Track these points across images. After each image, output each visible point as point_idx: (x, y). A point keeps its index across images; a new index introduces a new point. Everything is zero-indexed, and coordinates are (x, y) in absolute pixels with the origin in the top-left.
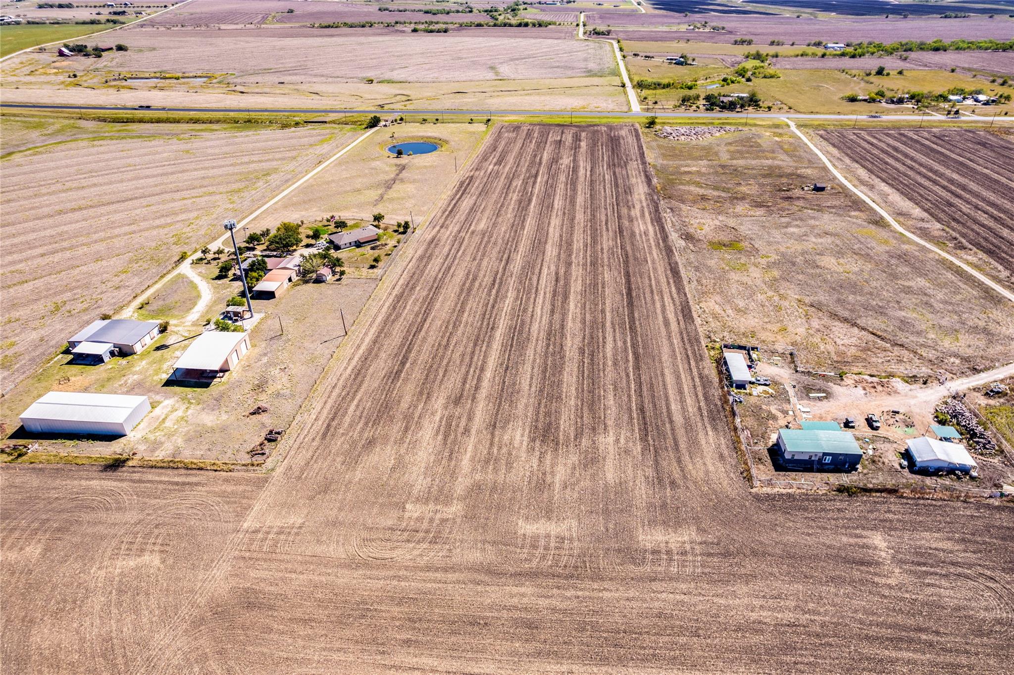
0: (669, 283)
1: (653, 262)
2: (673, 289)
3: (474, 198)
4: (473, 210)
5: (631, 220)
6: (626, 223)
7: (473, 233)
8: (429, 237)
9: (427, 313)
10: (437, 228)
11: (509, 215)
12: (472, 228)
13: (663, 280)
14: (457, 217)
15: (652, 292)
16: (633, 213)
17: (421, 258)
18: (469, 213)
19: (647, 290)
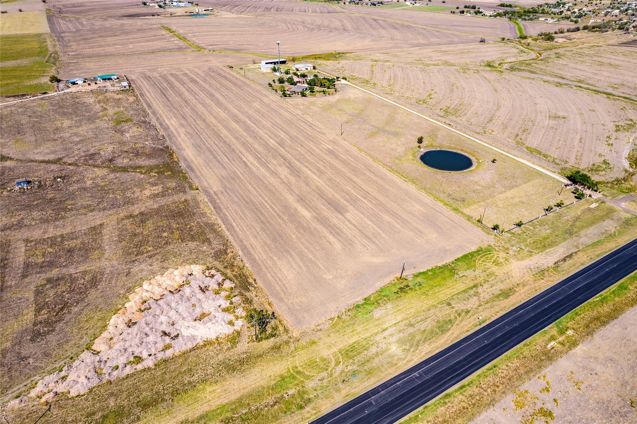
0: (151, 102)
1: (160, 107)
2: (148, 100)
5: (182, 125)
6: (184, 122)
13: (153, 102)
15: (156, 97)
16: (183, 130)
19: (158, 98)
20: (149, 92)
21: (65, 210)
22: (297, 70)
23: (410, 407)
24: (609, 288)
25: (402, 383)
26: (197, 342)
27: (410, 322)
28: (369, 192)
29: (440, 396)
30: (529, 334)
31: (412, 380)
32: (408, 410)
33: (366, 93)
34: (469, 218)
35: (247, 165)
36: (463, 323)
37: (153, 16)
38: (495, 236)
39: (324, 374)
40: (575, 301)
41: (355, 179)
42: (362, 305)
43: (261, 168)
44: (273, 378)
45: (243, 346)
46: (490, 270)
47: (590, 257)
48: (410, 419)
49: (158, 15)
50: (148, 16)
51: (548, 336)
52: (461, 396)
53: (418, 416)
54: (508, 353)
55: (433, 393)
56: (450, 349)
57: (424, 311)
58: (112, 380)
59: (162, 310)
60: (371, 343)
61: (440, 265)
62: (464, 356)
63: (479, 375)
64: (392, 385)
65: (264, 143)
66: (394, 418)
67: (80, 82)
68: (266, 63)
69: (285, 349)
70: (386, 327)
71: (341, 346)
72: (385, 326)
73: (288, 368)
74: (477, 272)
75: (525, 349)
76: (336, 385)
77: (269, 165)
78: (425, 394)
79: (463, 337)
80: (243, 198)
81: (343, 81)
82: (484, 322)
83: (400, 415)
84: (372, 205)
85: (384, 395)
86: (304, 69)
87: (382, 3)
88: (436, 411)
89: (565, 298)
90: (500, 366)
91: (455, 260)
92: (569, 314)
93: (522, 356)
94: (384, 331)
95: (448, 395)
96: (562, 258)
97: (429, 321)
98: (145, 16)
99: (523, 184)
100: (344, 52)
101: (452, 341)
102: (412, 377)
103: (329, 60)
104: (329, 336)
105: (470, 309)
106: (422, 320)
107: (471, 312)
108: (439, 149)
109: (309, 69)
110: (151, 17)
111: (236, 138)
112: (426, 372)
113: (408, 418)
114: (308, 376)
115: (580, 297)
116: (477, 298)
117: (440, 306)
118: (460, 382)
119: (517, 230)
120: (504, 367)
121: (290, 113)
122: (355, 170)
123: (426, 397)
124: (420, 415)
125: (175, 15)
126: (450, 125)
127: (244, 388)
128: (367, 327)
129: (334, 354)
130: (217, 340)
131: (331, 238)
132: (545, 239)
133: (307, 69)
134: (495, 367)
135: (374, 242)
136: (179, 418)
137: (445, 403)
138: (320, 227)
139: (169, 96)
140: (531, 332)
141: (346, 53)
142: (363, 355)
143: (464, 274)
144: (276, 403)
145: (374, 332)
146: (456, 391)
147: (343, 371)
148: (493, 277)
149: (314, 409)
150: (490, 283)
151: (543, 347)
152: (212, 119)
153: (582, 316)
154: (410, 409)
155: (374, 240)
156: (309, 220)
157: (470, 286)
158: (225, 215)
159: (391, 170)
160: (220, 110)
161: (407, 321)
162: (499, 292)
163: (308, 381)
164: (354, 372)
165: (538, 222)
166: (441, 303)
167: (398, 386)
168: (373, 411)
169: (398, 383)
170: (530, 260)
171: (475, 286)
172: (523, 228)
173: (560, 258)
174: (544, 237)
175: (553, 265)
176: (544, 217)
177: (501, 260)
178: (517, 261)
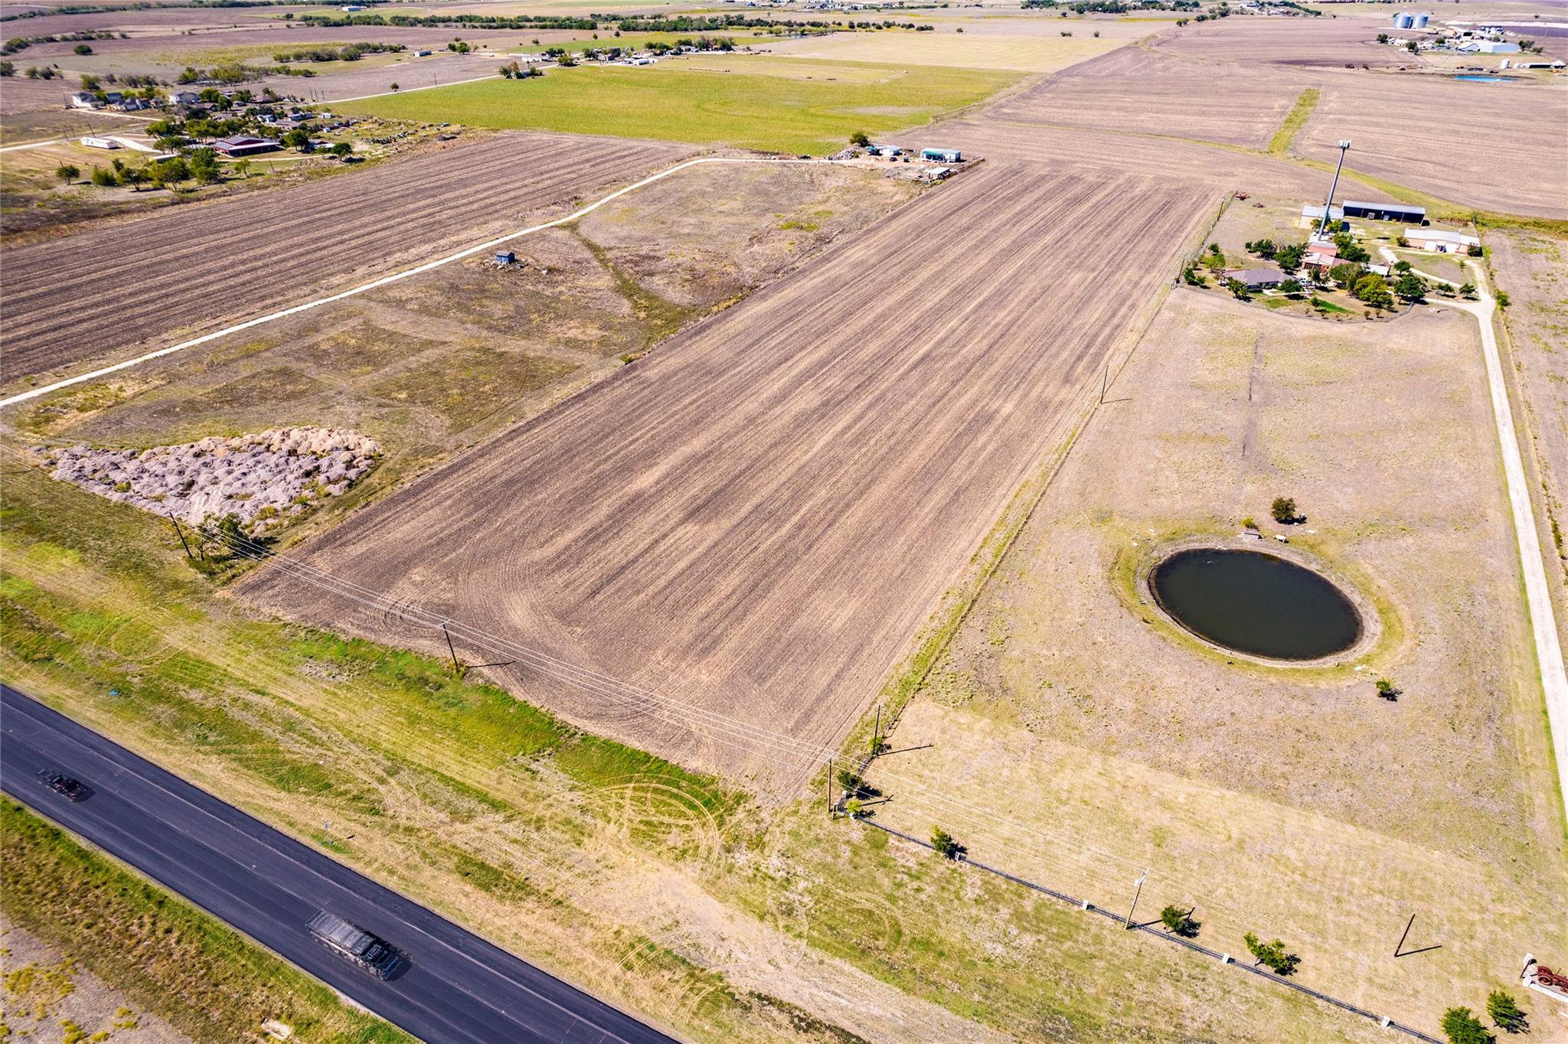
3: (1076, 324)
4: (1086, 300)
7: (1093, 270)
8: (1155, 273)
9: (1150, 219)
10: (1144, 283)
11: (1031, 286)
12: (1092, 276)
14: (1114, 292)
17: (1162, 254)
18: (1091, 298)
22: (1399, 244)
27: (301, 722)
36: (325, 812)
37: (1349, 66)
38: (821, 802)
39: (115, 656)
42: (337, 642)
44: (98, 606)
45: (176, 556)
46: (601, 824)
49: (1364, 67)
50: (1335, 65)
51: (314, 1012)
57: (349, 734)
60: (214, 686)
67: (888, 153)
69: (171, 596)
70: (272, 691)
71: (197, 651)
72: (270, 689)
73: (123, 613)
74: (570, 796)
76: (88, 678)
77: (808, 383)
80: (641, 406)
82: (338, 849)
86: (1430, 247)
90: (164, 915)
94: (258, 692)
96: (819, 1016)
97: (315, 751)
98: (1325, 66)
104: (222, 628)
105: (391, 812)
106: (313, 739)
107: (376, 818)
110: (1344, 70)
111: (880, 317)
116: (447, 820)
117: (380, 756)
119: (915, 855)
120: (163, 926)
121: (1107, 317)
122: (928, 474)
125: (1414, 71)
128: (261, 667)
129: (169, 651)
131: (568, 537)
132: (924, 943)
134: (161, 903)
135: (594, 594)
138: (600, 514)
139: (965, 211)
142: (174, 686)
143: (542, 771)
144: (39, 629)
145: (251, 679)
148: (567, 837)
150: (534, 835)
152: (927, 273)
155: (608, 591)
156: (624, 491)
157: (493, 794)
158: (561, 412)
160: (984, 262)
161: (302, 717)
162: (494, 864)
164: (127, 688)
166: (392, 756)
170: (731, 917)
171: (496, 806)
172: (944, 865)
173: (809, 1009)
174: (934, 940)
175: (746, 990)
176: (1110, 922)
177: (676, 839)
178: (698, 881)
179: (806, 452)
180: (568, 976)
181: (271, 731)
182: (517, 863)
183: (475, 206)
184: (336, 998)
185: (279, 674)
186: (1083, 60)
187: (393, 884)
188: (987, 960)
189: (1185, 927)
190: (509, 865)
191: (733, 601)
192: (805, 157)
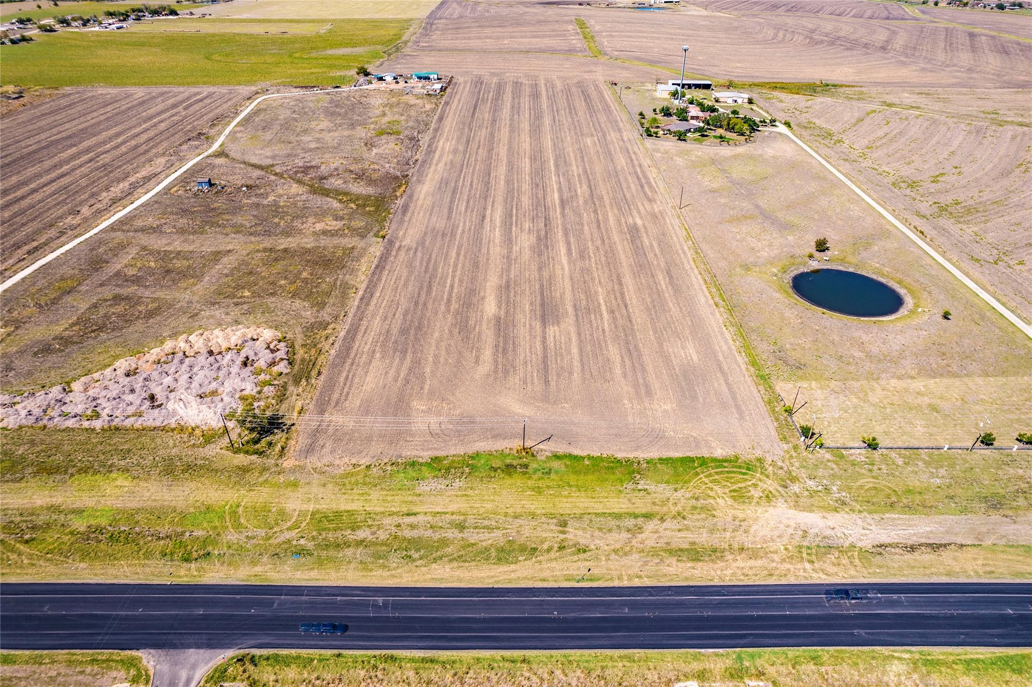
1: (452, 124)
2: (447, 112)
3: (619, 168)
4: (609, 153)
5: (455, 151)
6: (461, 147)
7: (592, 135)
8: (624, 132)
9: (587, 103)
10: (625, 139)
11: (570, 149)
12: (596, 139)
13: (451, 115)
14: (617, 147)
15: (461, 109)
16: (451, 157)
17: (616, 122)
18: (609, 151)
19: (463, 111)
20: (459, 101)
21: (212, 224)
22: (717, 101)
23: (316, 640)
24: (968, 648)
25: (345, 600)
26: (170, 421)
27: (465, 521)
28: (630, 306)
29: (377, 652)
30: (659, 642)
31: (366, 605)
32: (308, 642)
33: (803, 153)
34: (773, 399)
35: (483, 221)
36: (554, 564)
37: (580, 4)
38: (796, 447)
39: (262, 532)
40: (841, 633)
41: (628, 280)
42: (421, 464)
43: (497, 229)
44: (198, 504)
45: (213, 450)
46: (712, 501)
47: (989, 569)
48: (298, 657)
49: (589, 4)
50: (573, 4)
51: (696, 666)
52: (411, 674)
53: (312, 660)
54: (575, 654)
55: (372, 641)
56: (479, 592)
57: (506, 514)
58: (49, 426)
59: (178, 369)
60: (370, 523)
61: (619, 455)
62: (487, 616)
63: (478, 659)
64: (328, 595)
65: (540, 195)
66: (277, 642)
67: (389, 78)
68: (673, 84)
69: (251, 477)
70: (419, 510)
71: (324, 506)
72: (415, 509)
73: (227, 502)
74: (679, 494)
75: (621, 665)
76: (260, 555)
77: (514, 228)
78: (357, 636)
79: (523, 586)
80: (428, 264)
81: (782, 128)
82: (591, 580)
83: (289, 642)
84: (610, 325)
85: (302, 602)
86: (730, 101)
87: (1020, 5)
88: (348, 671)
89: (819, 617)
90: (535, 666)
91: (660, 459)
92: (792, 652)
93: (598, 672)
94: (408, 515)
95: (393, 659)
96: (910, 542)
97: (498, 534)
98: (568, 5)
99: (980, 376)
100: (840, 83)
101: (497, 582)
102: (370, 600)
103: (799, 94)
104: (324, 485)
105: (593, 547)
106: (487, 527)
107: (589, 554)
108: (851, 270)
109: (740, 101)
110: (578, 6)
111: (508, 182)
112: (396, 606)
113: (295, 655)
114: (240, 524)
115: (862, 631)
116: (630, 536)
117: (544, 519)
118: (434, 651)
119: (860, 455)
120: (543, 672)
121: (629, 161)
122: (642, 267)
123: (355, 640)
124: (316, 661)
125: (615, 6)
126: (922, 232)
127: (155, 500)
128: (390, 498)
129: (302, 514)
130: (193, 430)
131: (487, 354)
132: (909, 491)
133: (736, 101)
134: (524, 661)
135: (547, 382)
136: (54, 499)
137: (375, 667)
138: (489, 335)
139: (480, 110)
140: (665, 642)
141: (841, 86)
142: (339, 534)
143: (648, 487)
144: (167, 537)
145: (392, 509)
146: (412, 660)
147: (289, 541)
148: (704, 516)
149: (198, 570)
150: (686, 522)
151: (663, 680)
152: (503, 151)
153: (823, 669)
154: (312, 643)
155: (553, 378)
156: (485, 317)
157: (637, 511)
158: (379, 279)
159: (713, 281)
160: (528, 140)
161: (462, 518)
162: (685, 546)
163: (232, 530)
164: (303, 550)
165: (930, 456)
166: (551, 516)
167: (335, 603)
168: (263, 616)
169: (339, 598)
170: (824, 517)
171: (648, 516)
172: (876, 454)
173: (904, 542)
174: (911, 488)
175: (870, 546)
176: (960, 451)
177: (756, 493)
178: (790, 508)
179: (563, 269)
180: (792, 580)
181: (452, 534)
182: (697, 541)
183: (123, 149)
184: (699, 653)
185: (410, 498)
186: (433, 8)
187: (647, 582)
188: (939, 487)
189: (987, 441)
190: (694, 543)
191: (628, 363)
192: (337, 87)
